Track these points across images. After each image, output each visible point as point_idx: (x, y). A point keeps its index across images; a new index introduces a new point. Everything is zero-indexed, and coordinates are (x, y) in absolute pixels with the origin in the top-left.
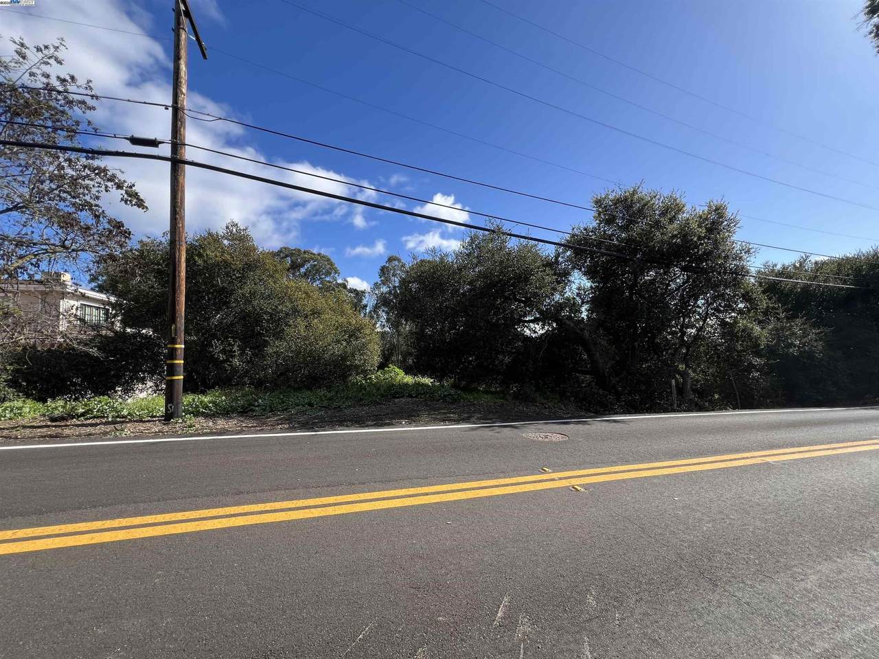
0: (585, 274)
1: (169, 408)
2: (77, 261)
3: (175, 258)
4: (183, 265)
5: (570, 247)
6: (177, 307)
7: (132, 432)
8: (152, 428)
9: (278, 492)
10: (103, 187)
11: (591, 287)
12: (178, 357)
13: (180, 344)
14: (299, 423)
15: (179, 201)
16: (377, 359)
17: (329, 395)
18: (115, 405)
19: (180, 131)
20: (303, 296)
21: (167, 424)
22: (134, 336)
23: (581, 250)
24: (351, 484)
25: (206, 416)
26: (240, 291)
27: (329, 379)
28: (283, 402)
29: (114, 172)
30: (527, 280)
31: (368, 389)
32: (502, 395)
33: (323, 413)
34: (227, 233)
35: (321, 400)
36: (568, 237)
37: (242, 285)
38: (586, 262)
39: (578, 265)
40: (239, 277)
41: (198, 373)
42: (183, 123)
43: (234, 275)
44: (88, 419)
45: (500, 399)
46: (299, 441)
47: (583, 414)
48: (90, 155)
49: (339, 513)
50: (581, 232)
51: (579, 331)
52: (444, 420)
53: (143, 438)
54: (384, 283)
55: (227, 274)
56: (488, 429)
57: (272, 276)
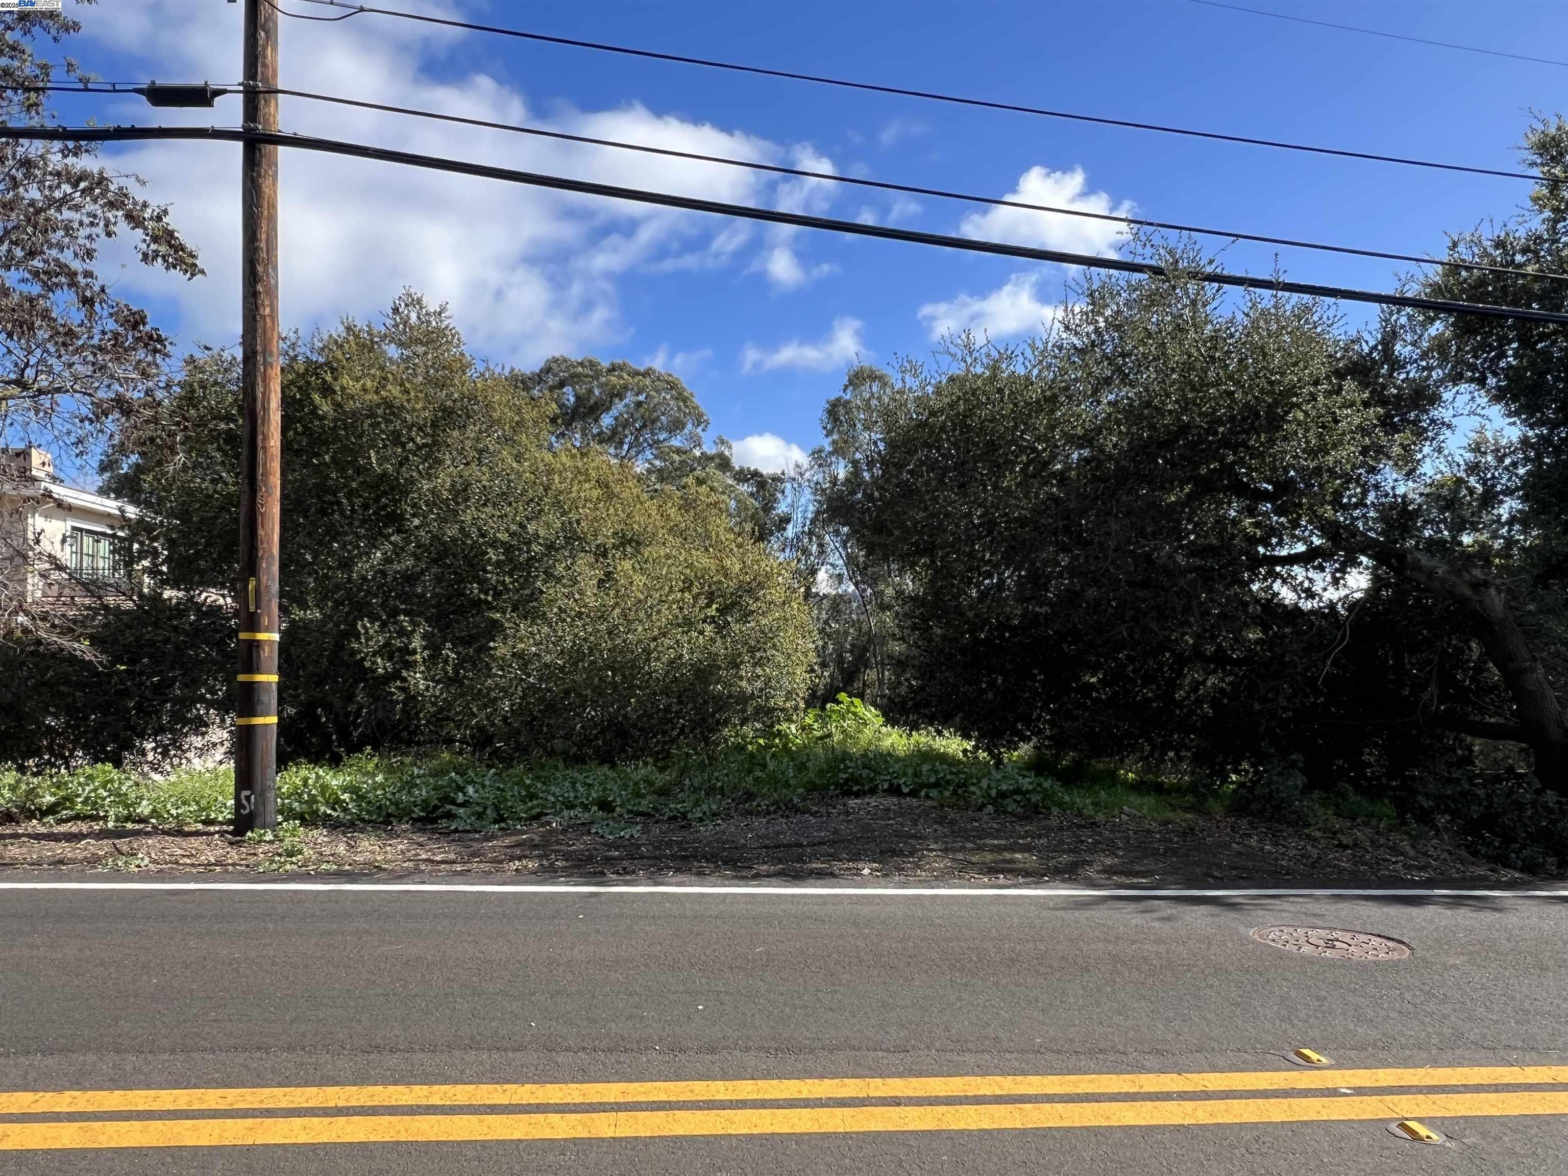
0: (1498, 396)
1: (244, 802)
2: (54, 419)
3: (254, 400)
4: (275, 417)
5: (1439, 308)
6: (261, 532)
7: (154, 862)
8: (201, 852)
9: (471, 1056)
10: (102, 224)
11: (1525, 441)
12: (264, 665)
13: (268, 630)
14: (567, 856)
15: (263, 245)
16: (801, 680)
17: (661, 779)
18: (124, 788)
19: (265, 57)
20: (595, 493)
21: (238, 844)
22: (180, 610)
23: (1483, 316)
24: (676, 1048)
25: (334, 826)
26: (426, 486)
27: (664, 733)
28: (532, 796)
29: (123, 182)
30: (1274, 422)
31: (771, 766)
32: (1190, 798)
33: (636, 831)
34: (396, 325)
35: (638, 795)
36: (1435, 273)
37: (430, 468)
38: (1502, 355)
39: (1473, 368)
40: (425, 445)
41: (328, 708)
42: (271, 34)
43: (412, 440)
44: (61, 821)
45: (1186, 810)
46: (558, 911)
47: (1481, 871)
48: (71, 144)
49: (629, 1133)
50: (1486, 254)
51: (1467, 592)
52: (992, 870)
53: (173, 880)
54: (838, 451)
55: (396, 439)
56: (1131, 906)
57: (507, 440)
